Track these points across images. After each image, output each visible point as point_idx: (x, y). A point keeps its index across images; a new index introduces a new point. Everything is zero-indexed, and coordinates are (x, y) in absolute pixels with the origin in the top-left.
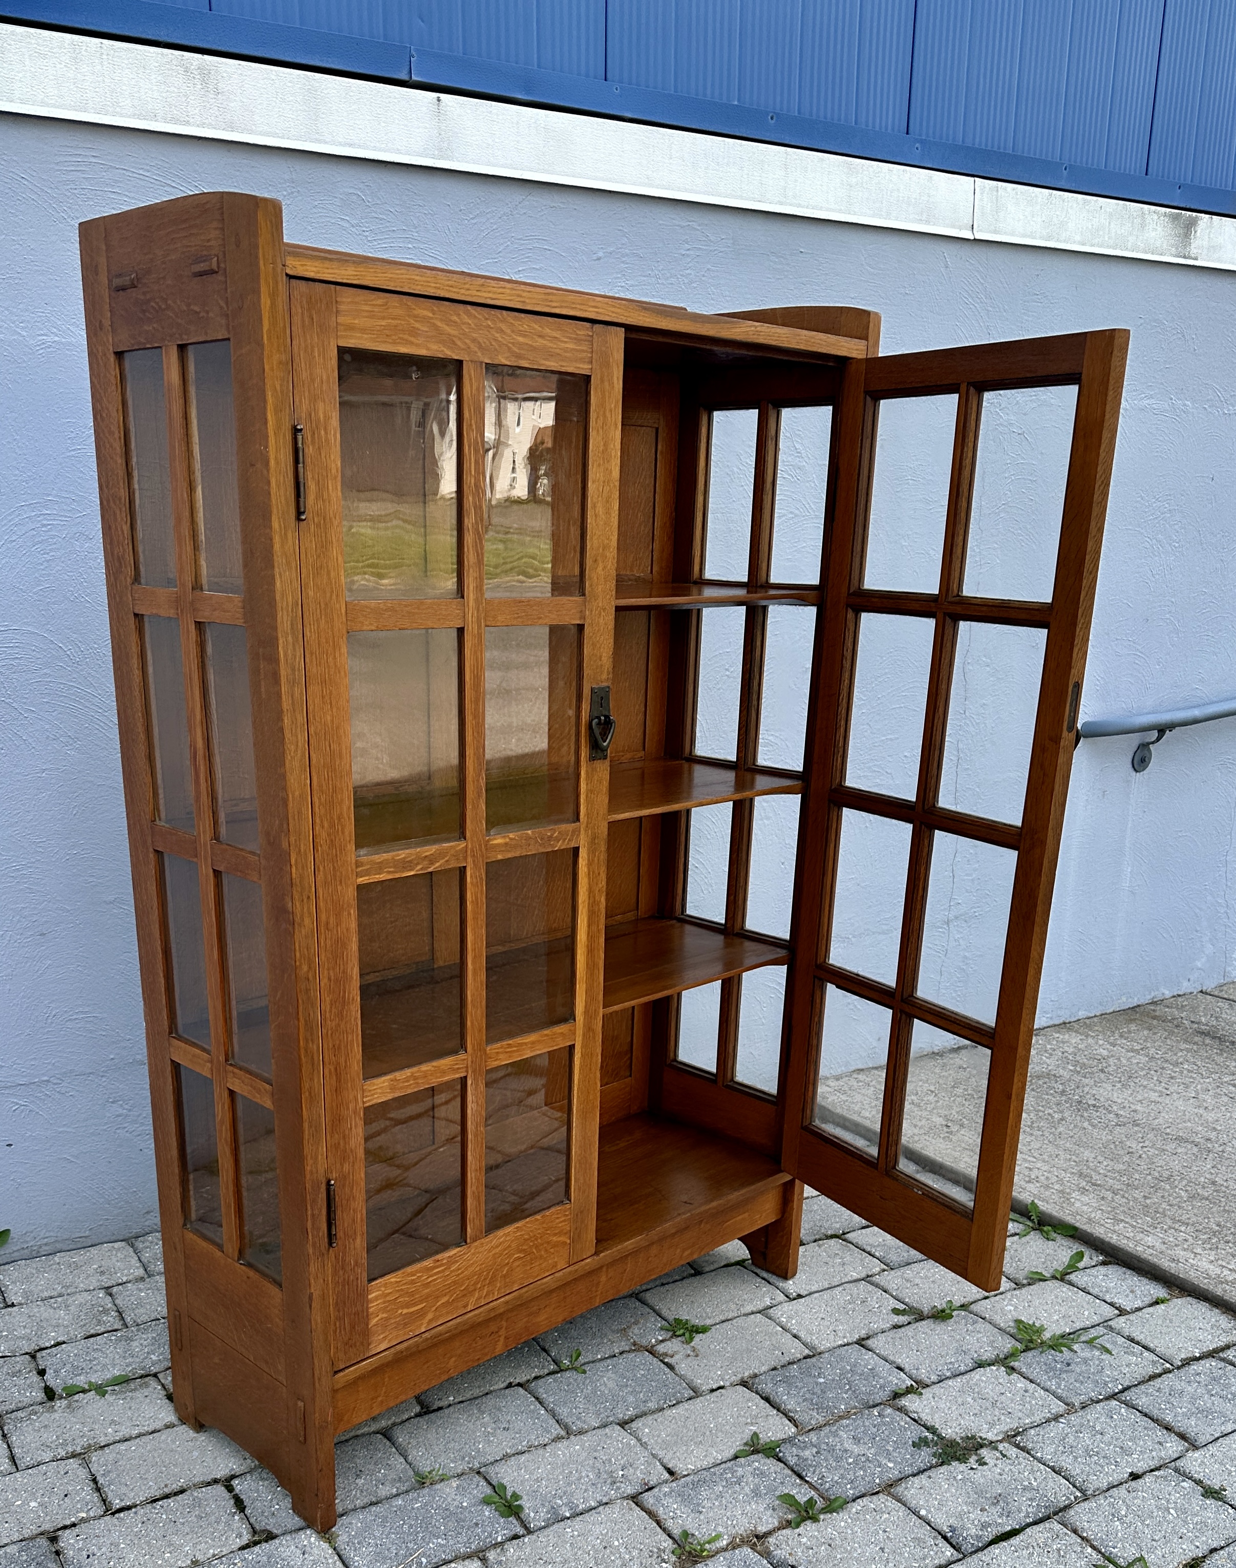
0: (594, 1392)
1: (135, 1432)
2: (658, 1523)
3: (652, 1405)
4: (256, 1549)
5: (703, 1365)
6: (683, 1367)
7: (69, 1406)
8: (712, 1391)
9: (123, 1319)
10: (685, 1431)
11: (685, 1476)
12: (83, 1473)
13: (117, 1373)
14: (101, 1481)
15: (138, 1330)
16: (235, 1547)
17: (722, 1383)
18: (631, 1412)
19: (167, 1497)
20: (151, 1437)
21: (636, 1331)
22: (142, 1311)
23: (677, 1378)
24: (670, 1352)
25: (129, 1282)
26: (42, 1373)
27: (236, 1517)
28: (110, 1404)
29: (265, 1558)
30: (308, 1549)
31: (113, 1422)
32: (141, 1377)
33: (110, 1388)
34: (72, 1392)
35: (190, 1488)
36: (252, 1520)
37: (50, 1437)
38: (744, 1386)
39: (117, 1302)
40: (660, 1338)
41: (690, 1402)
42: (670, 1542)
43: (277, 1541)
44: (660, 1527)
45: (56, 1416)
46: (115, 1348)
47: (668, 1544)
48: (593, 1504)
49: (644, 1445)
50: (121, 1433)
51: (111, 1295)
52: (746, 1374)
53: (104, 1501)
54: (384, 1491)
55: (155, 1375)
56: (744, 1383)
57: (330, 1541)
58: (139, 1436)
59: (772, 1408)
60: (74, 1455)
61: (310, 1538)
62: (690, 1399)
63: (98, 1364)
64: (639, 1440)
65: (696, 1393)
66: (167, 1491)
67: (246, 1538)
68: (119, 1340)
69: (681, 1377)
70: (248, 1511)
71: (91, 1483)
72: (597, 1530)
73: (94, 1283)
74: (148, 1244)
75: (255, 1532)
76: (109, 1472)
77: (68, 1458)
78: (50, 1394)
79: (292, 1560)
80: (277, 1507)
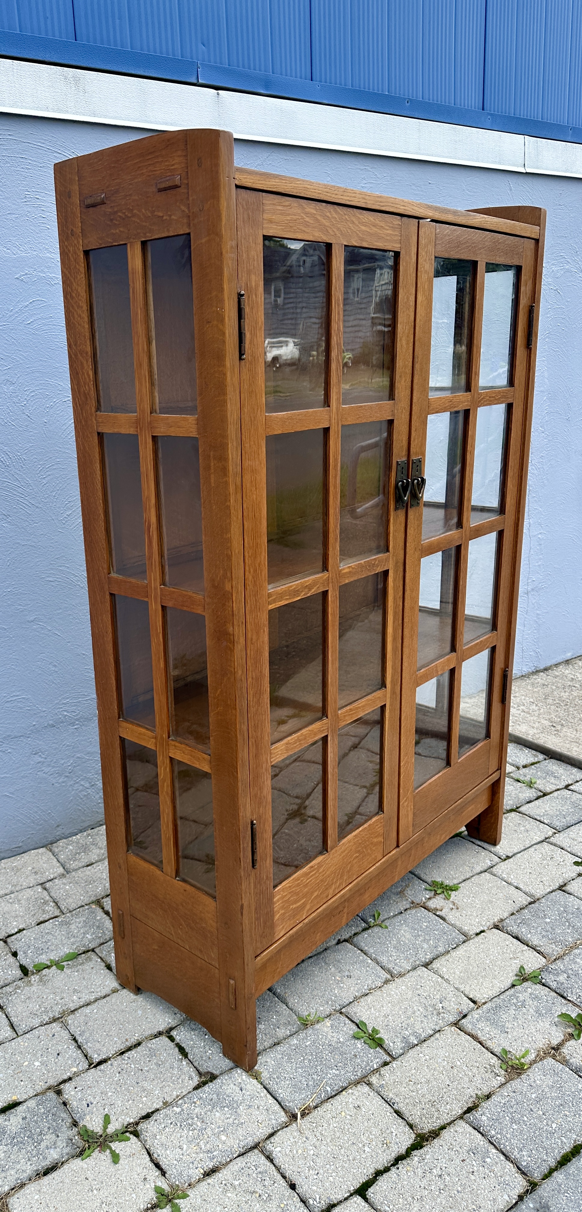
0: (399, 942)
1: (92, 998)
2: (481, 1043)
3: (441, 949)
4: (206, 1088)
5: (464, 916)
6: (451, 917)
7: (41, 980)
8: (477, 934)
9: (59, 907)
10: (471, 968)
11: (484, 1003)
12: (65, 1035)
13: (67, 950)
14: (80, 1040)
15: (72, 916)
16: (190, 1088)
17: (482, 929)
18: (429, 957)
19: (129, 1049)
20: (105, 1000)
21: (409, 892)
22: (71, 900)
23: (451, 927)
24: (438, 907)
25: (56, 878)
26: (15, 954)
27: (184, 1063)
28: (69, 977)
29: (215, 1096)
30: (243, 1085)
31: (75, 991)
32: (84, 953)
33: (65, 963)
34: (40, 968)
35: (143, 1040)
36: (196, 1064)
37: (34, 1006)
38: (497, 929)
39: (52, 894)
40: (428, 897)
41: (466, 944)
42: (495, 1058)
43: (218, 1081)
44: (484, 1047)
45: (34, 988)
46: (60, 931)
47: (494, 1060)
48: (431, 1032)
49: (447, 981)
50: (83, 1000)
51: (45, 889)
52: (496, 920)
53: (86, 1056)
54: (282, 1032)
55: (93, 950)
56: (496, 927)
57: (257, 1076)
58: (96, 1000)
59: (523, 945)
60: (55, 1020)
61: (240, 1075)
62: (464, 942)
63: (52, 944)
64: (443, 978)
65: (467, 938)
66: (129, 1044)
67: (196, 1080)
68: (61, 924)
69: (452, 925)
70: (190, 1057)
71: (73, 1042)
72: (442, 1053)
73: (32, 881)
74: (60, 848)
75: (200, 1074)
76: (83, 1032)
77: (51, 1022)
78: (24, 970)
79: (235, 1096)
80: (210, 1052)
